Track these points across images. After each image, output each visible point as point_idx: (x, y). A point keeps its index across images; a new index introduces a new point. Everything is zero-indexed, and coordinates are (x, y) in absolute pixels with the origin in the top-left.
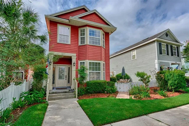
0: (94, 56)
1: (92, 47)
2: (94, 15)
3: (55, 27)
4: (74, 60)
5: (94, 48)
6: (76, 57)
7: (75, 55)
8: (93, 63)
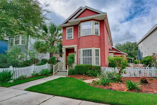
0: (87, 44)
1: (85, 38)
2: (86, 11)
3: (65, 31)
4: (76, 50)
5: (87, 38)
6: (77, 47)
7: (76, 46)
8: (85, 50)
